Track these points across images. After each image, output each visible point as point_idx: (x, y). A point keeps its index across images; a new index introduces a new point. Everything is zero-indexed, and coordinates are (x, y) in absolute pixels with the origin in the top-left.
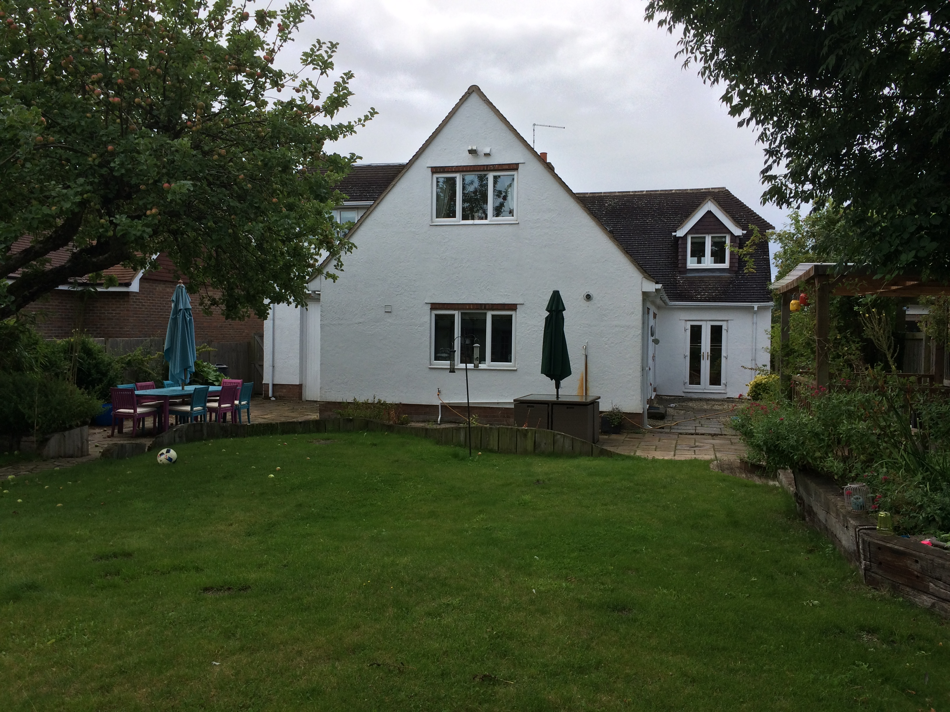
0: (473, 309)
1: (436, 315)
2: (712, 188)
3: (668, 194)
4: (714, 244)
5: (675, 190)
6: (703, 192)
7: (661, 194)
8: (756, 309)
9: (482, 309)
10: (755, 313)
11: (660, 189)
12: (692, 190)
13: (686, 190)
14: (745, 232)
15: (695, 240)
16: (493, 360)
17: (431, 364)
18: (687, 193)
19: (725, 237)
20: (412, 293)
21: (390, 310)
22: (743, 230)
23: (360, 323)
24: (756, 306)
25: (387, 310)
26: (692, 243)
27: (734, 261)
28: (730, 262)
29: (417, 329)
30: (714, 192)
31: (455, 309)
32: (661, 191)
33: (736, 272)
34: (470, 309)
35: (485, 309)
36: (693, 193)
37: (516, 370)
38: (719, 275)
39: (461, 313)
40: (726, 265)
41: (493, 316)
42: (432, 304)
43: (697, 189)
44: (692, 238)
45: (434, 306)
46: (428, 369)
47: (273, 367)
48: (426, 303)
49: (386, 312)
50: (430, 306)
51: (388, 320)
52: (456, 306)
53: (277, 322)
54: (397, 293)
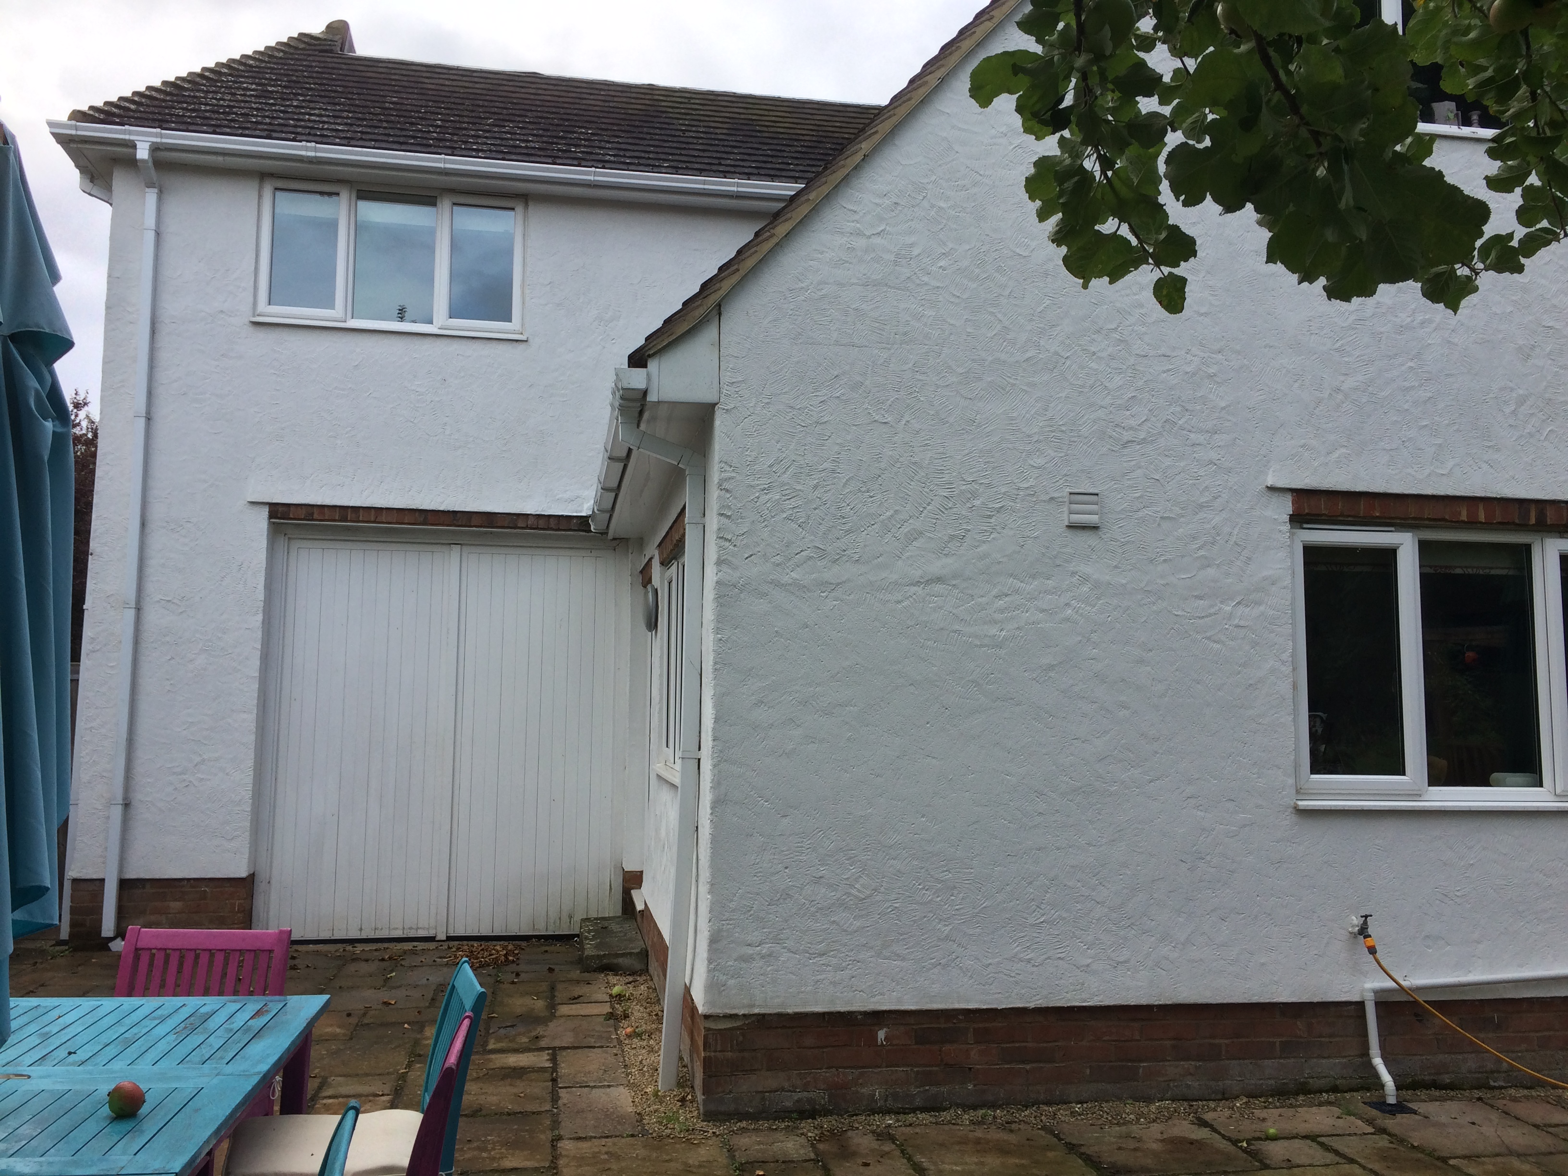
0: (1489, 526)
1: (1310, 549)
9: (1514, 527)
17: (1299, 792)
20: (1201, 438)
21: (1093, 519)
23: (939, 580)
25: (1076, 518)
29: (1230, 616)
31: (1396, 524)
34: (1472, 524)
39: (1426, 543)
42: (1300, 495)
45: (1307, 506)
46: (1288, 820)
47: (127, 805)
48: (1272, 489)
49: (1072, 527)
50: (1285, 507)
51: (1085, 569)
52: (1413, 510)
53: (153, 616)
54: (1127, 436)
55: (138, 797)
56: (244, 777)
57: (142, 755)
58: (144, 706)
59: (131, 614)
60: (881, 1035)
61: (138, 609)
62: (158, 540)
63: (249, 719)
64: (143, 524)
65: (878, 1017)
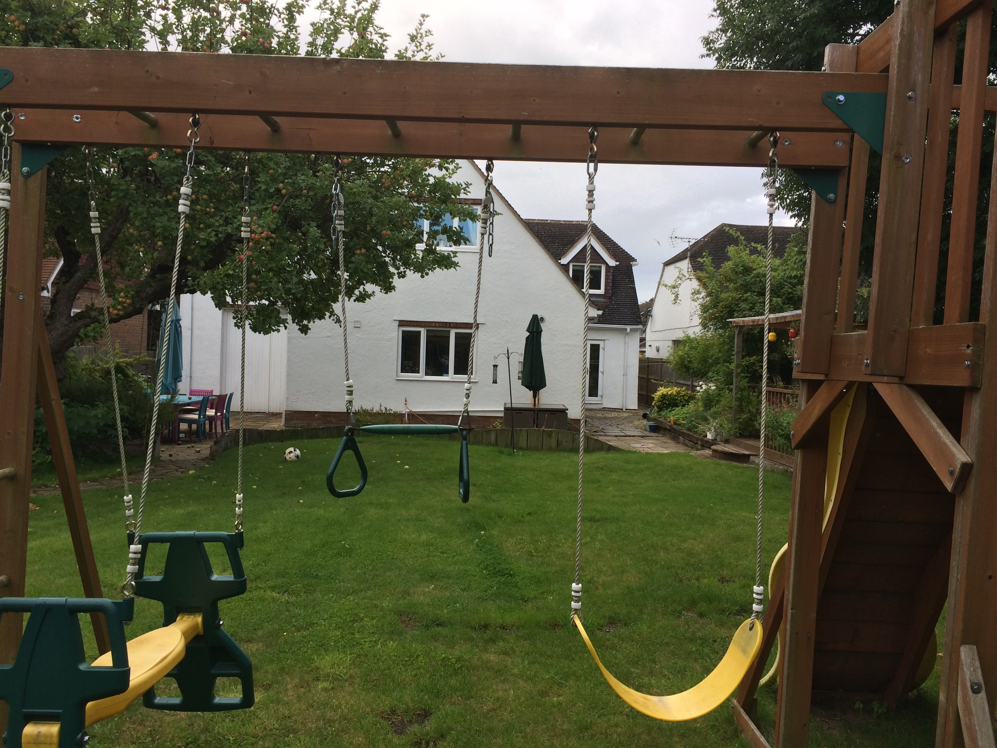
0: (438, 327)
1: (403, 331)
2: (582, 221)
3: (544, 223)
4: (591, 272)
5: (551, 220)
6: (574, 224)
7: (538, 223)
8: (628, 331)
9: (446, 327)
10: (627, 334)
11: (537, 218)
12: (565, 221)
13: (559, 221)
14: (618, 263)
15: (576, 268)
16: (456, 373)
17: (397, 376)
18: (561, 224)
19: (600, 267)
20: (381, 311)
21: (359, 326)
22: (616, 261)
23: (329, 337)
24: (629, 328)
26: (573, 270)
27: (608, 288)
28: (605, 289)
29: (385, 344)
30: (583, 225)
31: (421, 327)
32: (538, 220)
33: (610, 298)
34: (435, 327)
35: (450, 327)
36: (566, 224)
37: (477, 382)
38: (595, 299)
39: (427, 330)
40: (601, 291)
41: (456, 333)
42: (400, 321)
43: (569, 221)
44: (573, 265)
45: (402, 323)
46: (395, 381)
47: (191, 377)
48: (395, 320)
49: (355, 327)
50: (397, 323)
51: (357, 335)
52: (423, 324)
53: (195, 331)
54: (366, 310)
55: (193, 375)
56: (217, 372)
57: (194, 365)
58: (194, 353)
59: (190, 331)
60: (316, 415)
61: (192, 330)
62: (195, 313)
63: (219, 357)
64: (192, 309)
65: (316, 412)
